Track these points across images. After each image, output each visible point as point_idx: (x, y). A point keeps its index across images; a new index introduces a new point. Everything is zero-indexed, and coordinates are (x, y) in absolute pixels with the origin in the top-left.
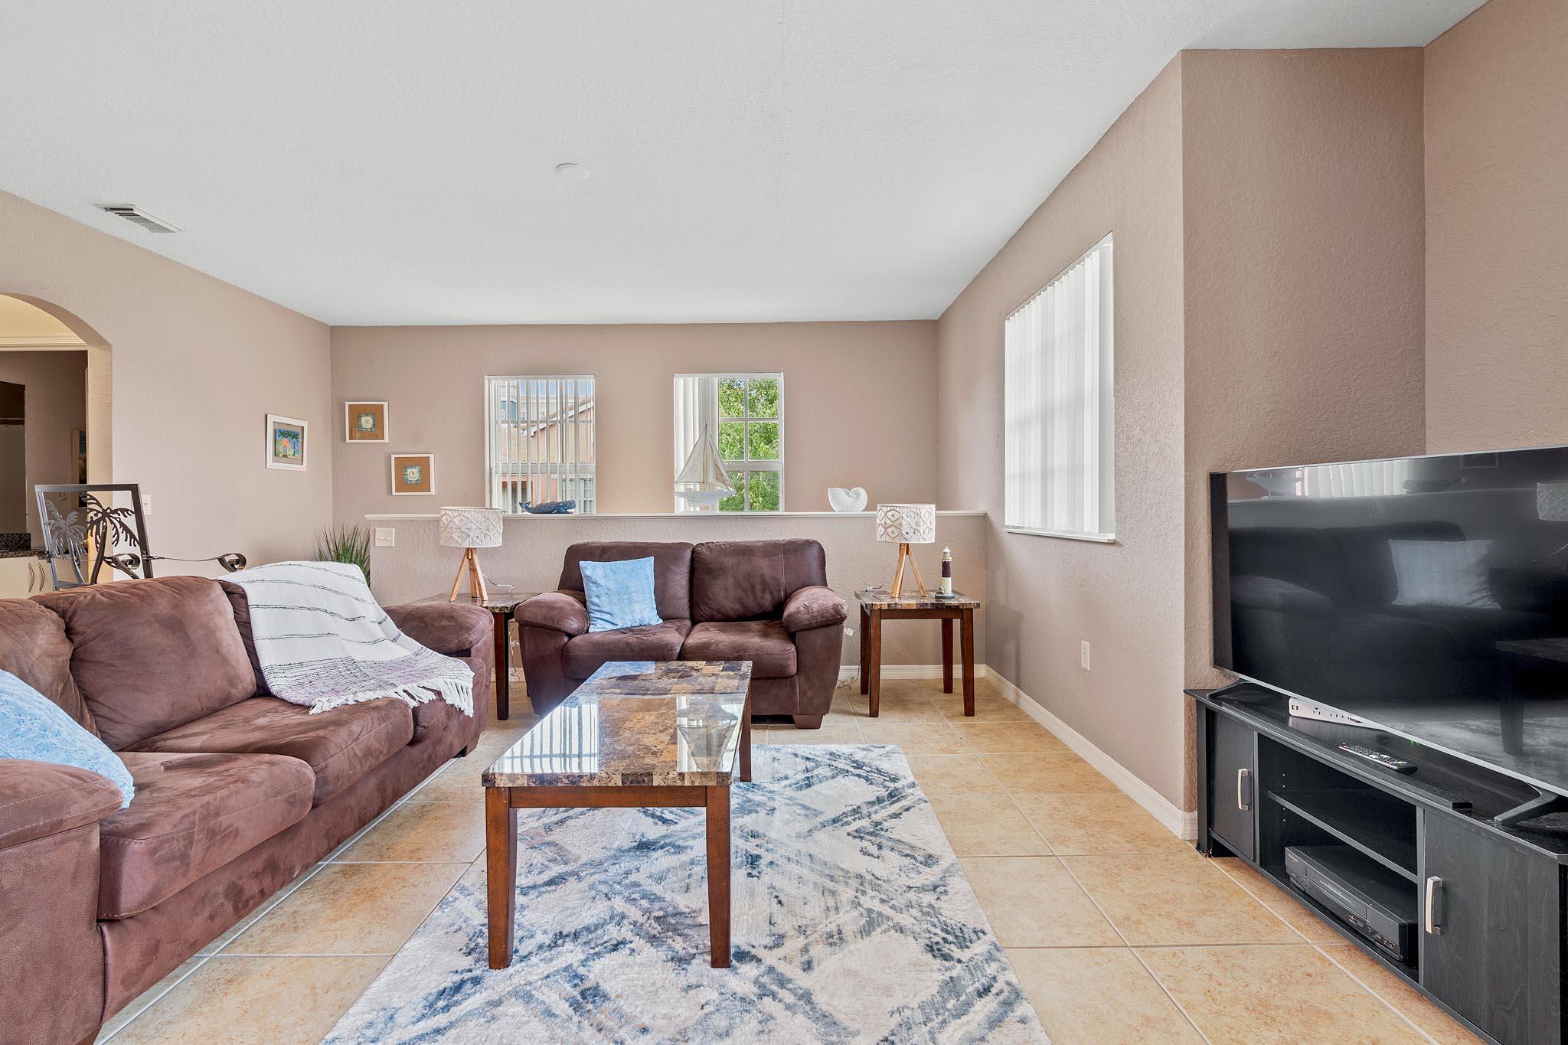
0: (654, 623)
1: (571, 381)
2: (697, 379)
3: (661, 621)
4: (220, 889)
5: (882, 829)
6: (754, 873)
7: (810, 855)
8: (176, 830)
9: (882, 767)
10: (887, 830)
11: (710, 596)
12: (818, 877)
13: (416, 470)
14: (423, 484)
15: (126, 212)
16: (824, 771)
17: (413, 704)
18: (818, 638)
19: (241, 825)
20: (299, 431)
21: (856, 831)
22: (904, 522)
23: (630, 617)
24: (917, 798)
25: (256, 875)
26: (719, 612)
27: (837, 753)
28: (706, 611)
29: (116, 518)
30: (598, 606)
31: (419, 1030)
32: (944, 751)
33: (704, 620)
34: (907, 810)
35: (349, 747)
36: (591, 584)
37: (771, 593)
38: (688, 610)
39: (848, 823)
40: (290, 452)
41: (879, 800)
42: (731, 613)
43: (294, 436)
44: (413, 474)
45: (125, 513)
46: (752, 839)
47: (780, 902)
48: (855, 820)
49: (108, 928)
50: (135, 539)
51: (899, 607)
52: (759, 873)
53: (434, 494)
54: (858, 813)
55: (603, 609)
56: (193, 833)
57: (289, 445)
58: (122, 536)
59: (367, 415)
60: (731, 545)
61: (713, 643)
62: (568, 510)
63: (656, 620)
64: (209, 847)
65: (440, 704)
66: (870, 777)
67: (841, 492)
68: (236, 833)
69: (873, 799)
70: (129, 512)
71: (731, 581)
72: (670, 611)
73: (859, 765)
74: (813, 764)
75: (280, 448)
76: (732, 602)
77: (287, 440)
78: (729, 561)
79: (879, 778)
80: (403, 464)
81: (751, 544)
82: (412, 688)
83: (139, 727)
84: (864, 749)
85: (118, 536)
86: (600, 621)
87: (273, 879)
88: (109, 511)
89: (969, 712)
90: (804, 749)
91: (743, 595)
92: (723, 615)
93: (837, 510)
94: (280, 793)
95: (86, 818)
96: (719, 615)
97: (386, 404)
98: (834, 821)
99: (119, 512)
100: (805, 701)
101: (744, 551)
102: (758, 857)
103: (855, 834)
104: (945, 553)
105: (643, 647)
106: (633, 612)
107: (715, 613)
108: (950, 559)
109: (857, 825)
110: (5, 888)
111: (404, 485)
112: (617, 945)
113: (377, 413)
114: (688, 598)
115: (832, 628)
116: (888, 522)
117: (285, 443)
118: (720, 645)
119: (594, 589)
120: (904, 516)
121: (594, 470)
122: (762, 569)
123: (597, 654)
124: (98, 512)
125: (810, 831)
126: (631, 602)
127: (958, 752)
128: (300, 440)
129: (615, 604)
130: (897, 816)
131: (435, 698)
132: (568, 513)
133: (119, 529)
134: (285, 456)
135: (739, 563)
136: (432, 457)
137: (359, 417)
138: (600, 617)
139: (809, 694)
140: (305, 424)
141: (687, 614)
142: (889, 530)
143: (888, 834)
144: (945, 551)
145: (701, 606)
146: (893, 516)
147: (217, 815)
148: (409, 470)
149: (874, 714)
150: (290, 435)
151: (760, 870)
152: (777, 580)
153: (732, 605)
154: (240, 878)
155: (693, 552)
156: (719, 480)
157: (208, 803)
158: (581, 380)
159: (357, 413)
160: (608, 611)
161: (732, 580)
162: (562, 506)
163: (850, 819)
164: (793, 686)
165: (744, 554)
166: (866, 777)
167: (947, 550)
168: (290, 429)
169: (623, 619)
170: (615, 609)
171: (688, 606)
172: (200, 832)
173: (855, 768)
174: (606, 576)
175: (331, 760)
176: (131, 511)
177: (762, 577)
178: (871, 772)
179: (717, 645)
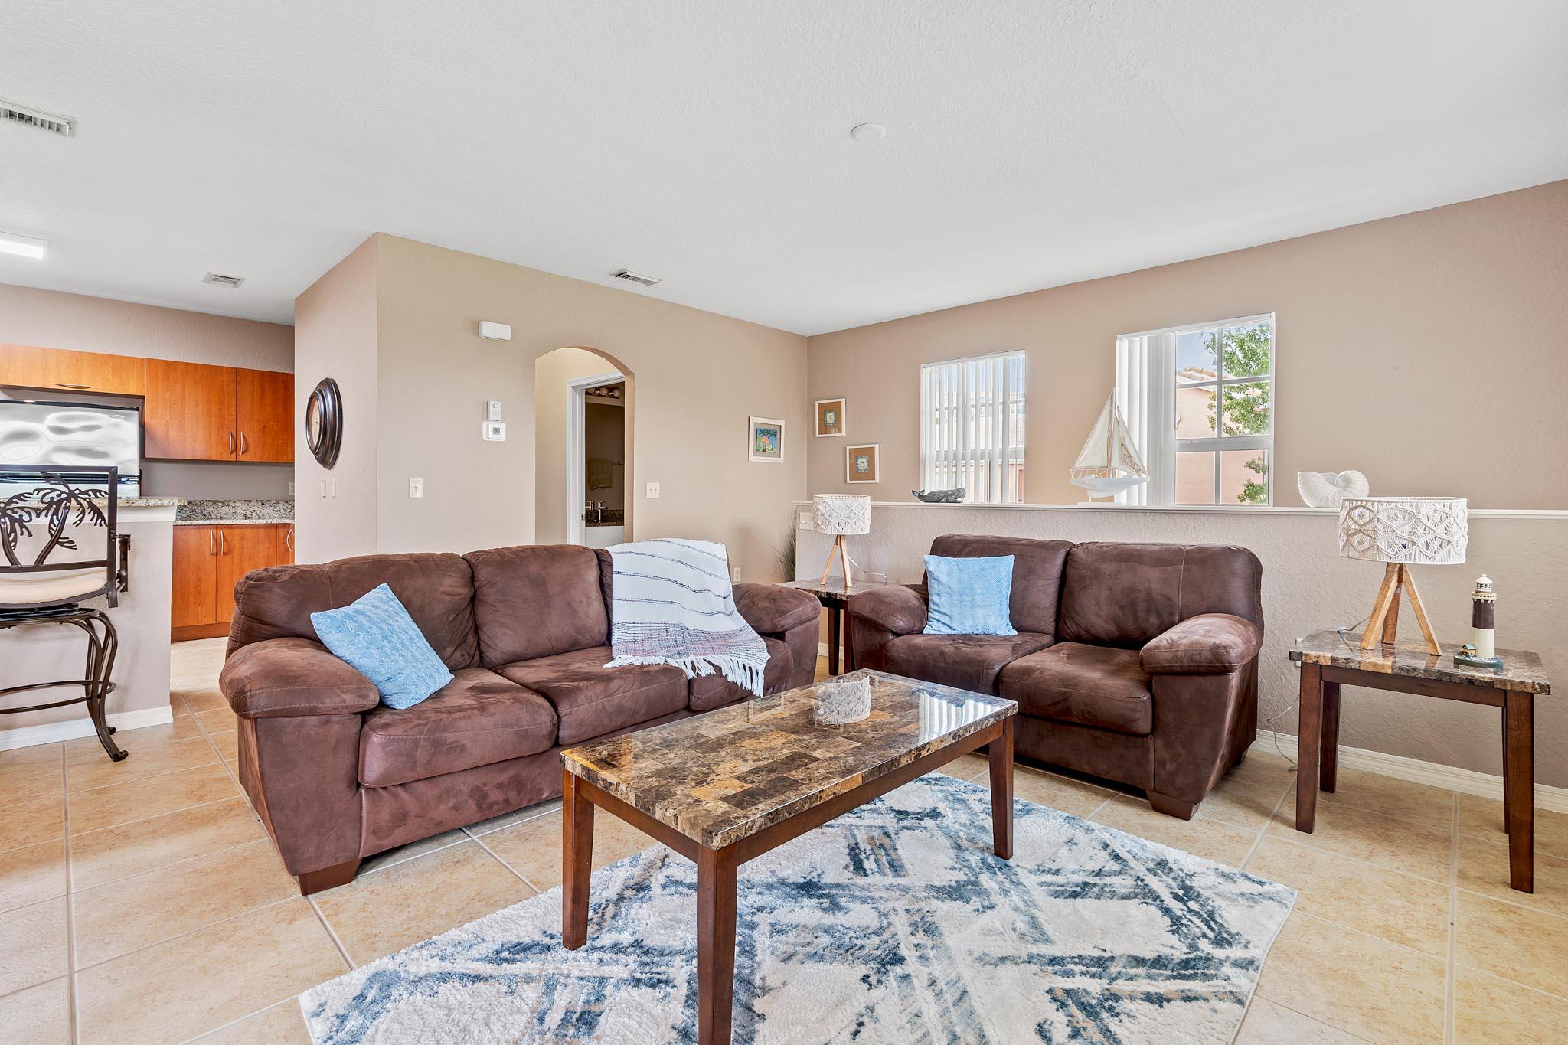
0: (1002, 633)
1: (1000, 360)
2: (1146, 337)
3: (1015, 633)
4: (465, 789)
5: (1111, 1009)
6: (873, 979)
7: (965, 992)
8: (405, 734)
9: (1224, 914)
10: (1118, 1014)
11: (1078, 609)
12: (939, 1028)
13: (864, 460)
14: (870, 474)
15: (623, 275)
16: (1123, 884)
17: (691, 675)
18: (1186, 689)
19: (468, 744)
20: (778, 429)
21: (1067, 992)
22: (1380, 527)
23: (971, 623)
24: (1230, 988)
25: (500, 786)
26: (1088, 631)
27: (1171, 865)
28: (1071, 627)
29: (85, 499)
30: (938, 605)
31: (468, 969)
32: (1386, 931)
33: (1069, 638)
34: (1188, 999)
35: (600, 701)
36: (933, 581)
37: (1159, 616)
38: (1053, 624)
39: (1069, 974)
40: (769, 447)
41: (1159, 962)
42: (1102, 634)
43: (774, 433)
44: (863, 463)
45: (98, 494)
46: (921, 933)
47: (855, 1034)
48: (1083, 974)
49: (365, 792)
50: (103, 519)
51: (1355, 666)
52: (879, 981)
53: (878, 482)
54: (1100, 966)
55: (942, 610)
56: (420, 739)
57: (768, 442)
58: (88, 517)
59: (830, 411)
60: (1116, 546)
61: (1038, 670)
62: (958, 499)
63: (1007, 630)
64: (434, 754)
65: (719, 680)
66: (1184, 921)
67: (1318, 479)
68: (463, 748)
69: (1149, 955)
70: (103, 493)
71: (1104, 594)
72: (1029, 622)
73: (1186, 894)
74: (1116, 867)
75: (761, 444)
76: (1106, 622)
77: (766, 437)
78: (1109, 567)
79: (1197, 926)
80: (856, 454)
81: (1143, 547)
82: (699, 660)
83: (504, 653)
84: (1223, 875)
85: (83, 518)
86: (936, 623)
87: (519, 794)
88: (77, 492)
89: (1522, 880)
90: (1123, 842)
91: (1120, 613)
92: (1092, 635)
93: (1311, 506)
94: (511, 726)
95: (336, 709)
96: (1088, 635)
97: (843, 401)
98: (1053, 961)
99: (90, 493)
100: (1163, 774)
101: (1128, 556)
102: (901, 960)
103: (1060, 995)
104: (1480, 585)
105: (958, 660)
106: (974, 617)
107: (1083, 632)
108: (1493, 597)
109: (1078, 982)
110: (285, 743)
111: (856, 474)
112: (660, 981)
113: (836, 408)
114: (1054, 610)
115: (1209, 678)
116: (1353, 526)
117: (765, 440)
118: (1045, 674)
119: (935, 586)
120: (1383, 517)
121: (1023, 457)
122: (1149, 581)
123: (912, 658)
124: (62, 492)
125: (1003, 959)
126: (974, 605)
127: (1422, 946)
128: (778, 436)
129: (955, 606)
130: (1158, 1000)
131: (713, 672)
132: (959, 502)
133: (86, 510)
134: (764, 451)
135: (1119, 572)
136: (877, 447)
137: (825, 413)
138: (937, 617)
139: (1169, 767)
140: (782, 423)
141: (1051, 628)
142: (1356, 539)
143: (1113, 1025)
144: (1480, 580)
145: (1067, 621)
146: (1361, 516)
147: (445, 730)
148: (859, 460)
149: (1305, 825)
150: (771, 433)
151: (883, 979)
152: (1169, 599)
153: (1103, 624)
154: (485, 785)
155: (1068, 554)
156: (1126, 463)
157: (441, 720)
158: (1011, 357)
159: (824, 409)
160: (947, 613)
161: (1107, 593)
162: (951, 495)
163: (1078, 969)
164: (1146, 750)
165: (1127, 561)
166: (1179, 918)
167: (1485, 580)
168: (769, 428)
169: (962, 623)
170: (955, 612)
171: (1052, 619)
172: (425, 740)
173: (1176, 896)
174: (949, 573)
175: (576, 709)
176: (105, 492)
177: (1149, 593)
178: (1196, 913)
179: (1042, 673)
